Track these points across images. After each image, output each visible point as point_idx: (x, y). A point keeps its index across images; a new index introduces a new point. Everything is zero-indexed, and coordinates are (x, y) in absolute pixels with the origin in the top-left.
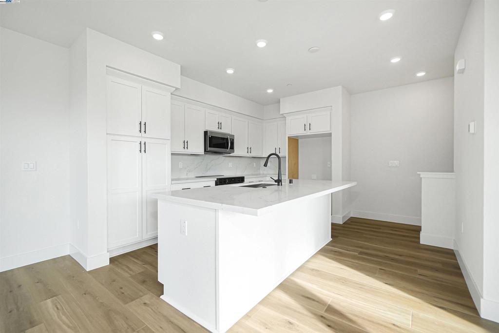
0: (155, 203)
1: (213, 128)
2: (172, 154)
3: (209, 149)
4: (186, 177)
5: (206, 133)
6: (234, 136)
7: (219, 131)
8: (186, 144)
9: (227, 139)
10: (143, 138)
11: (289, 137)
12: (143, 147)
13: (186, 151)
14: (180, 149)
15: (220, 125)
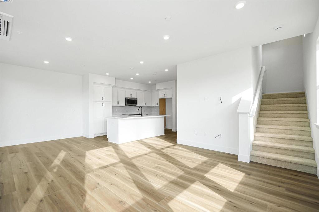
0: (106, 122)
1: (129, 97)
2: (113, 106)
3: (127, 104)
5: (125, 98)
6: (137, 99)
7: (131, 97)
8: (118, 103)
9: (134, 100)
10: (104, 102)
11: (160, 99)
12: (103, 105)
13: (118, 105)
14: (116, 105)
15: (131, 95)
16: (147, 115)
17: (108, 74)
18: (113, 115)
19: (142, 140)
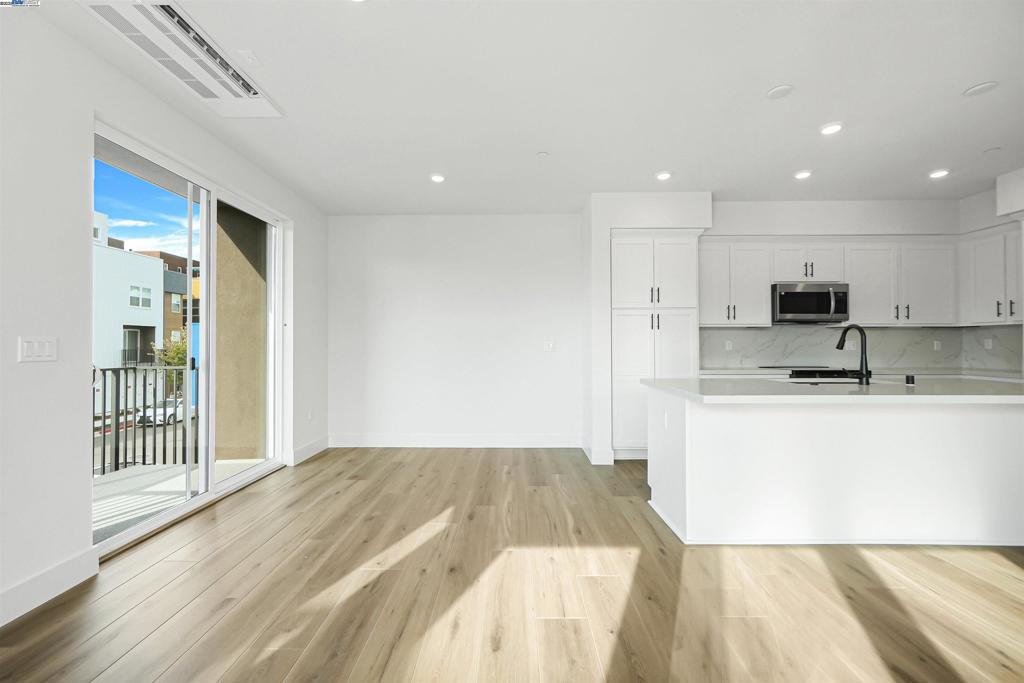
1: (795, 277)
2: (701, 328)
3: (779, 316)
4: (740, 366)
5: (774, 287)
6: (847, 285)
7: (810, 279)
8: (732, 312)
9: (829, 293)
10: (656, 309)
12: (656, 322)
13: (733, 323)
14: (720, 320)
15: (809, 268)
16: (910, 380)
17: (664, 176)
18: (701, 368)
19: (867, 554)
